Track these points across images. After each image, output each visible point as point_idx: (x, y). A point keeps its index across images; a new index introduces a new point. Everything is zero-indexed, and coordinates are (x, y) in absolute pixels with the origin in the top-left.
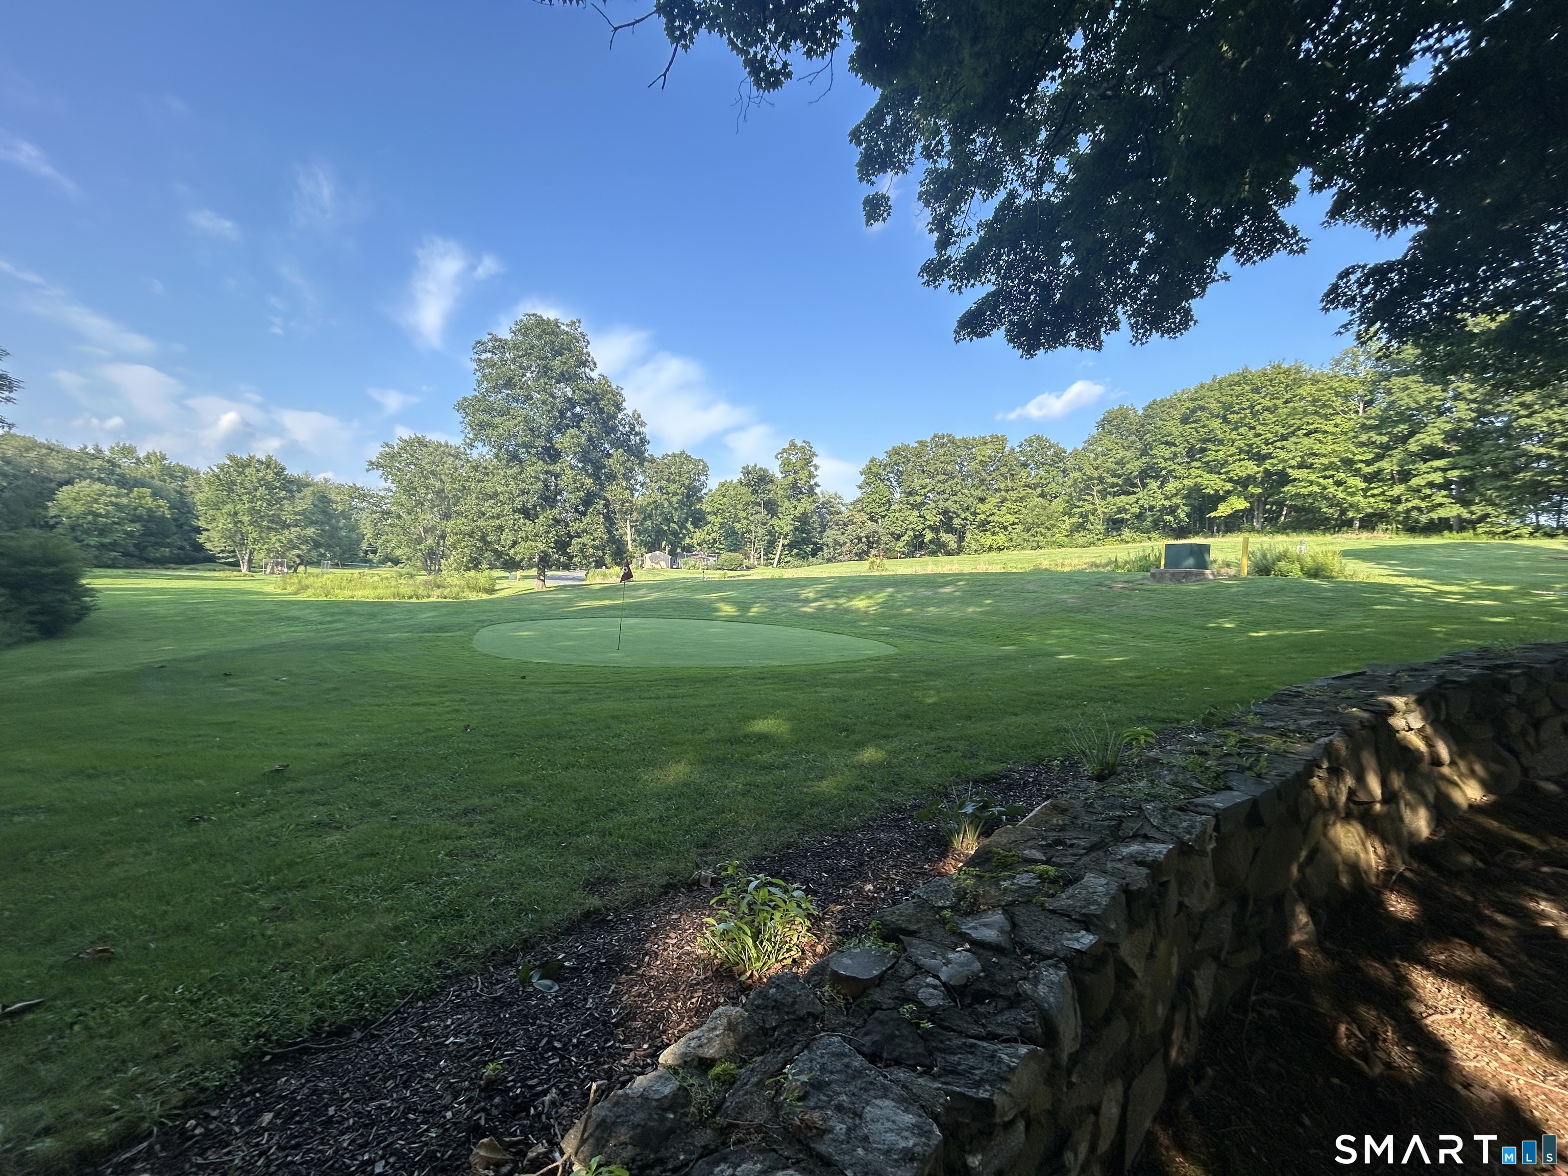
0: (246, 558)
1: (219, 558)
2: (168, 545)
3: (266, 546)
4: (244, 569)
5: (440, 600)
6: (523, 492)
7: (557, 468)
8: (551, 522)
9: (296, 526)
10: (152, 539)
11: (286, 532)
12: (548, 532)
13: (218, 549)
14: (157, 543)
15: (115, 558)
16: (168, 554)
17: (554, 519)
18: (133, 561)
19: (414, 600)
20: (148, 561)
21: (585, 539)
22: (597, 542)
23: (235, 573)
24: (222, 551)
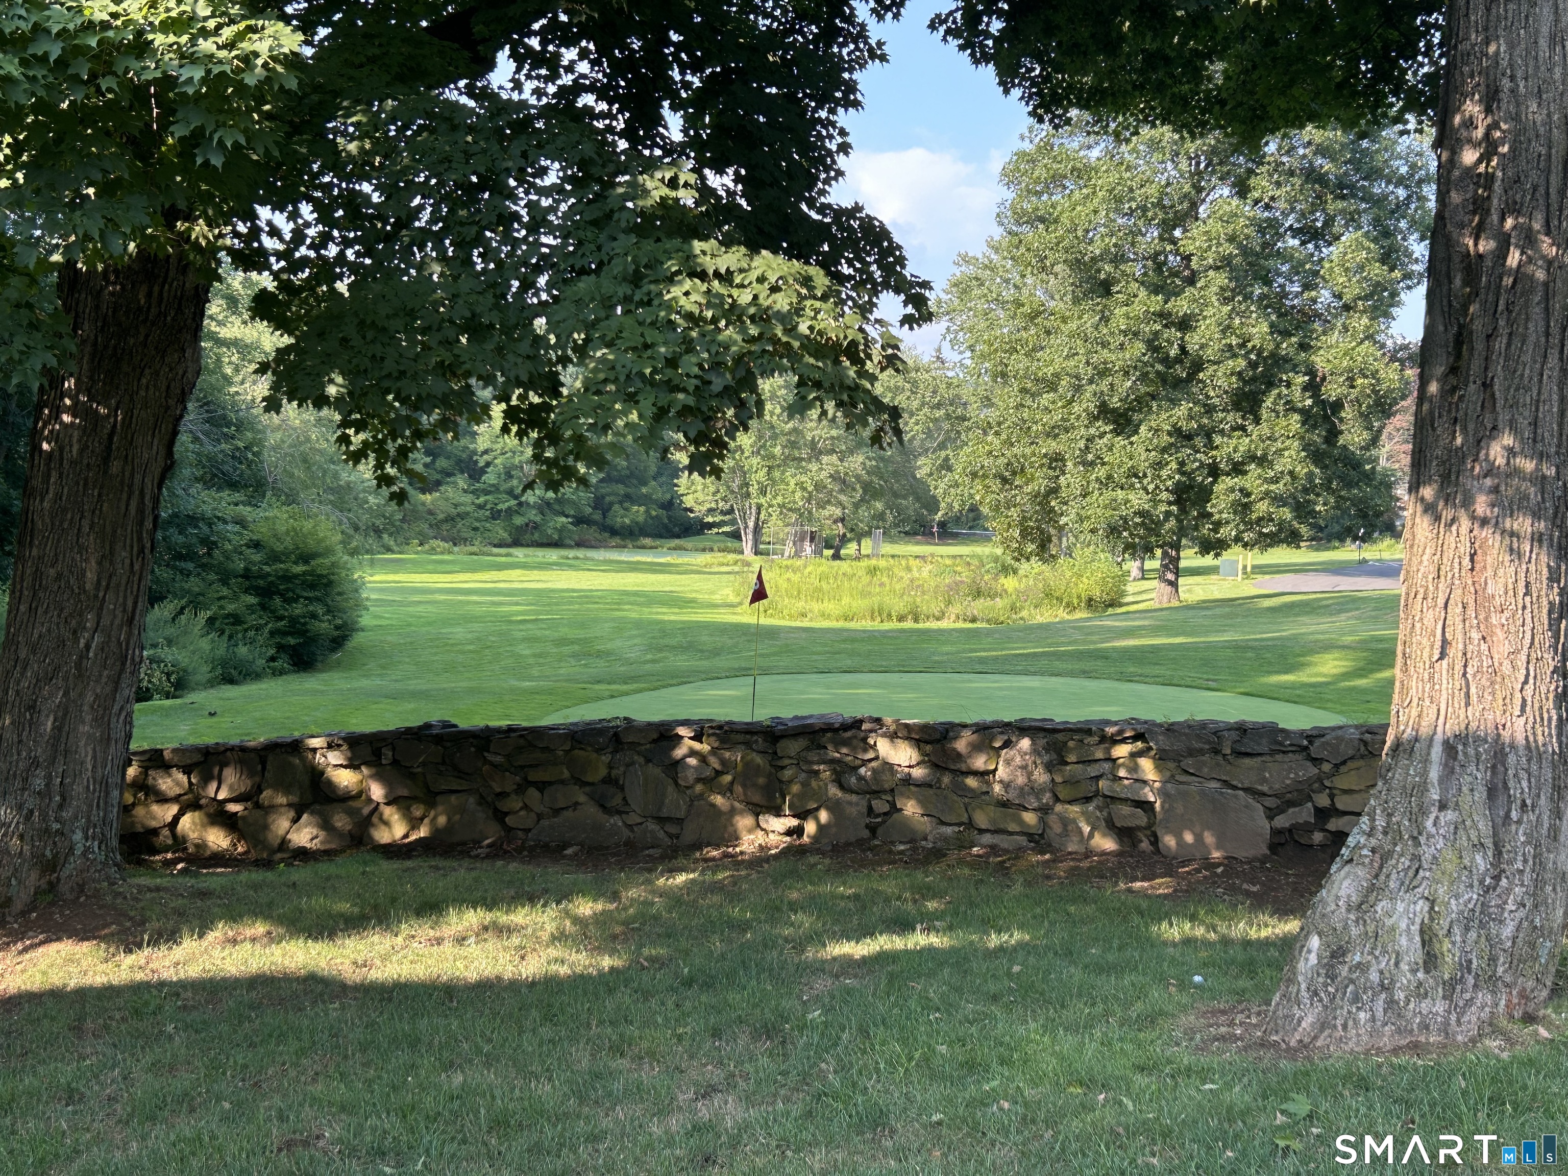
0: (751, 524)
1: (711, 526)
2: (645, 500)
3: (780, 499)
4: (747, 545)
5: (961, 625)
6: (1103, 372)
7: (1181, 306)
8: (1166, 439)
9: (832, 451)
10: (621, 489)
11: (814, 467)
12: (1159, 465)
13: (704, 508)
14: (628, 497)
15: (561, 530)
16: (641, 519)
17: (1177, 431)
18: (591, 533)
19: (909, 624)
20: (614, 532)
21: (1253, 479)
22: (1278, 488)
23: (732, 557)
24: (711, 511)
